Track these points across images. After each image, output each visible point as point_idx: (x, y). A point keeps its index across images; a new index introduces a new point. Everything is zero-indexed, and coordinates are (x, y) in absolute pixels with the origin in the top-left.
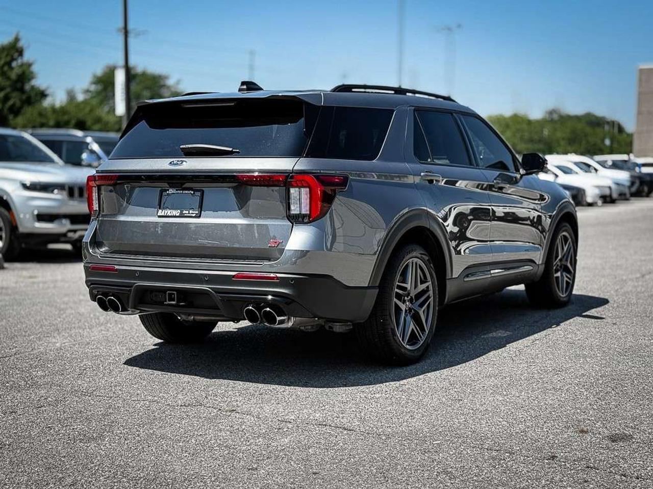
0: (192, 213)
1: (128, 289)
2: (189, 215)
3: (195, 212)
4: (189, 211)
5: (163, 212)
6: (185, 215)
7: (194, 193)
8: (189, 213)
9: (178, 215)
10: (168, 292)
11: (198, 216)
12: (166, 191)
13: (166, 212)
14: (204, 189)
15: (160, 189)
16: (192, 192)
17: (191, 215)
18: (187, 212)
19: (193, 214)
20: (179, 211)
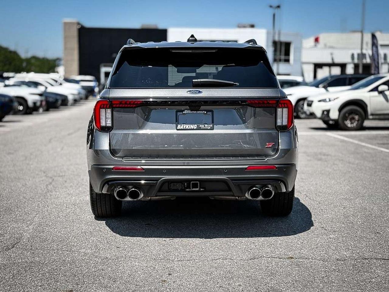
0: (207, 127)
1: (155, 182)
2: (205, 128)
3: (209, 126)
4: (205, 125)
5: (182, 126)
6: (202, 128)
7: (207, 113)
8: (205, 127)
9: (196, 128)
10: (192, 182)
11: (212, 129)
12: (183, 112)
13: (185, 127)
14: (213, 110)
15: (176, 110)
16: (205, 112)
17: (207, 128)
18: (203, 126)
19: (209, 127)
20: (196, 125)
